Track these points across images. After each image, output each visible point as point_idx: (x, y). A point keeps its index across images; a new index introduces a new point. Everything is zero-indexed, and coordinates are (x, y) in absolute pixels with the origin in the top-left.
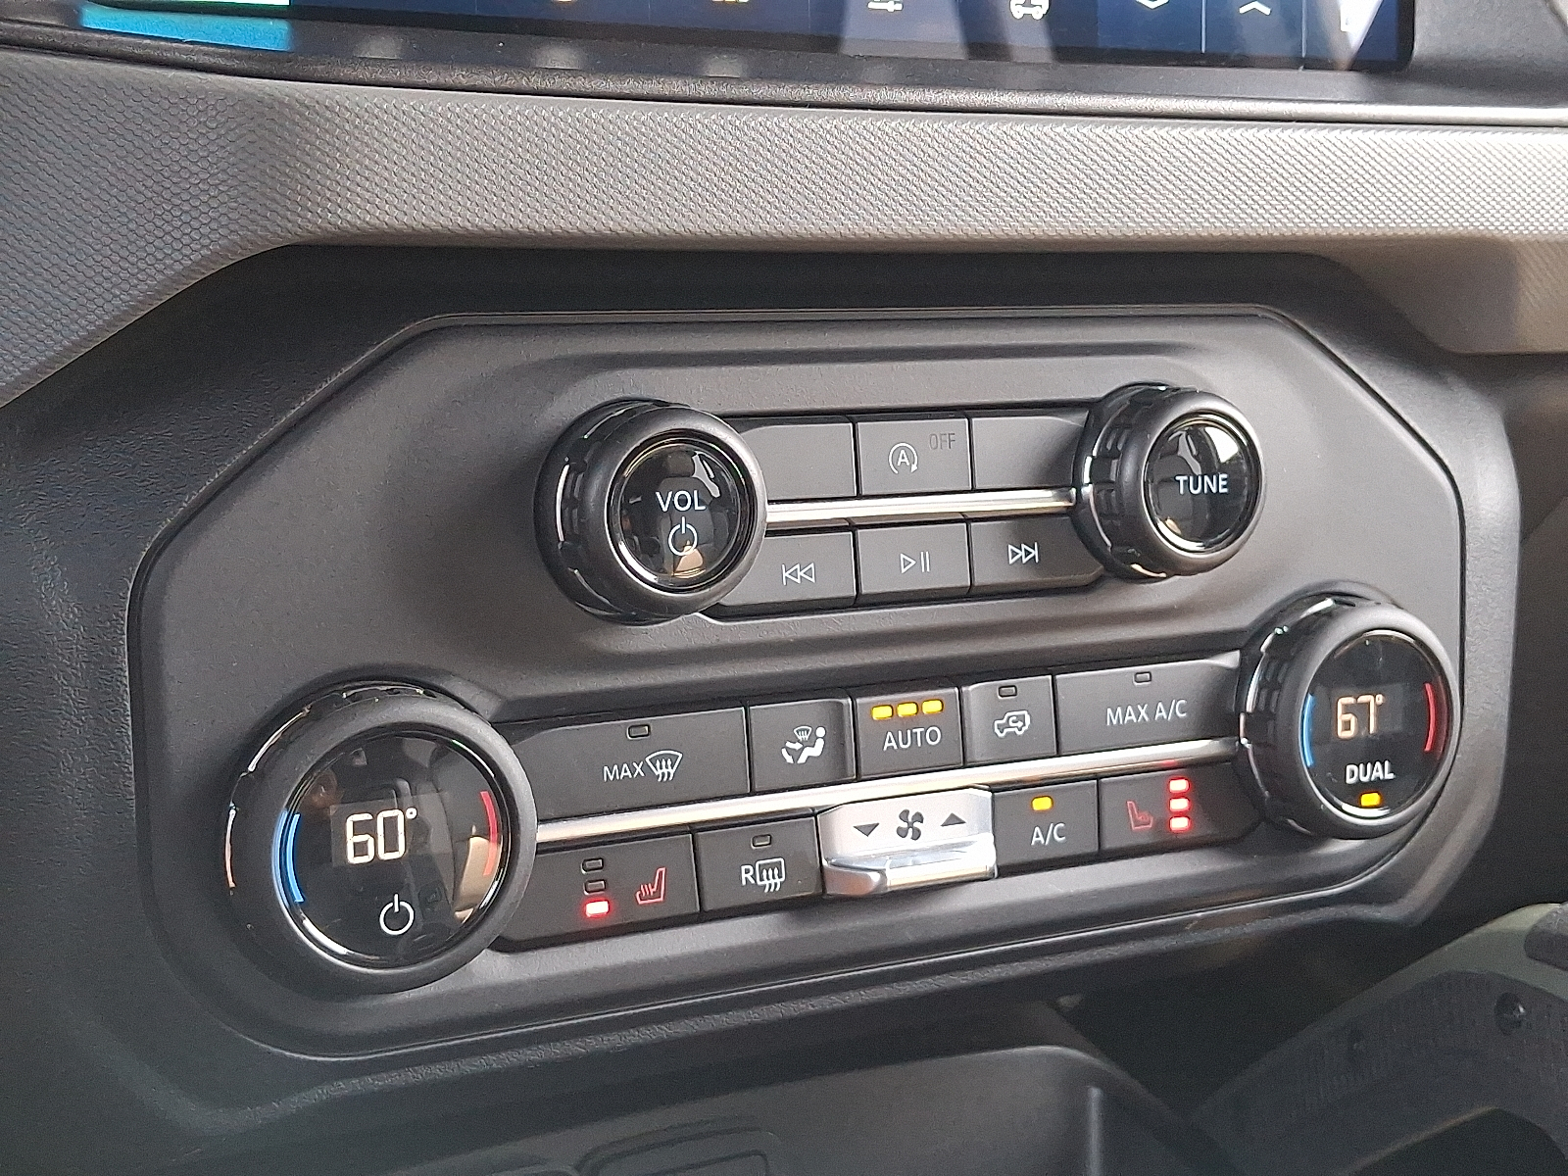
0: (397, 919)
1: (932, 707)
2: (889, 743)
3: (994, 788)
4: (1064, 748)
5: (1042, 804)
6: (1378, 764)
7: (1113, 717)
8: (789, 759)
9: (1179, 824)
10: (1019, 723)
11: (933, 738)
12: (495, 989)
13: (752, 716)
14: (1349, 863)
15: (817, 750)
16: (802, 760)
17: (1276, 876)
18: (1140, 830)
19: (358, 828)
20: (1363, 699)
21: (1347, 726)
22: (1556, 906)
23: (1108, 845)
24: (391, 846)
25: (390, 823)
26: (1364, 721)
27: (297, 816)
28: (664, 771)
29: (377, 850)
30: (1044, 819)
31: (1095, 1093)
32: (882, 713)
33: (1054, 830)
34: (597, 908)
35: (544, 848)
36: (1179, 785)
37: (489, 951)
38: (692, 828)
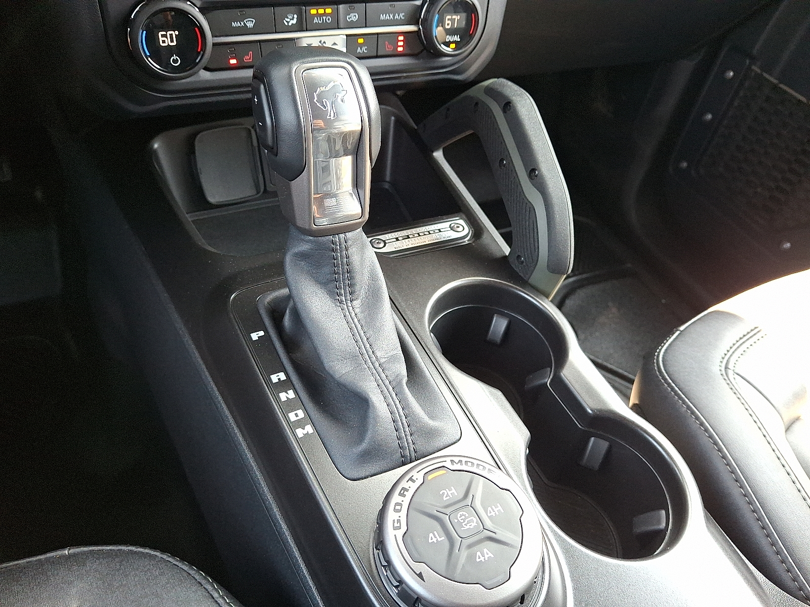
0: (175, 61)
1: (329, 11)
2: (316, 21)
3: (347, 35)
4: (367, 25)
5: (361, 41)
6: (456, 36)
7: (382, 17)
8: (286, 24)
9: (400, 49)
10: (354, 17)
11: (329, 20)
12: (207, 81)
13: (275, 11)
14: (448, 63)
15: (294, 21)
16: (290, 24)
17: (428, 65)
18: (389, 49)
19: (163, 36)
20: (454, 17)
21: (448, 24)
22: (496, 79)
23: (379, 54)
24: (172, 41)
25: (171, 35)
26: (453, 24)
27: (145, 32)
28: (250, 25)
29: (168, 42)
30: (361, 45)
31: (393, 118)
32: (313, 11)
33: (364, 48)
34: (233, 61)
35: (214, 45)
36: (401, 38)
37: (204, 71)
38: (260, 41)
